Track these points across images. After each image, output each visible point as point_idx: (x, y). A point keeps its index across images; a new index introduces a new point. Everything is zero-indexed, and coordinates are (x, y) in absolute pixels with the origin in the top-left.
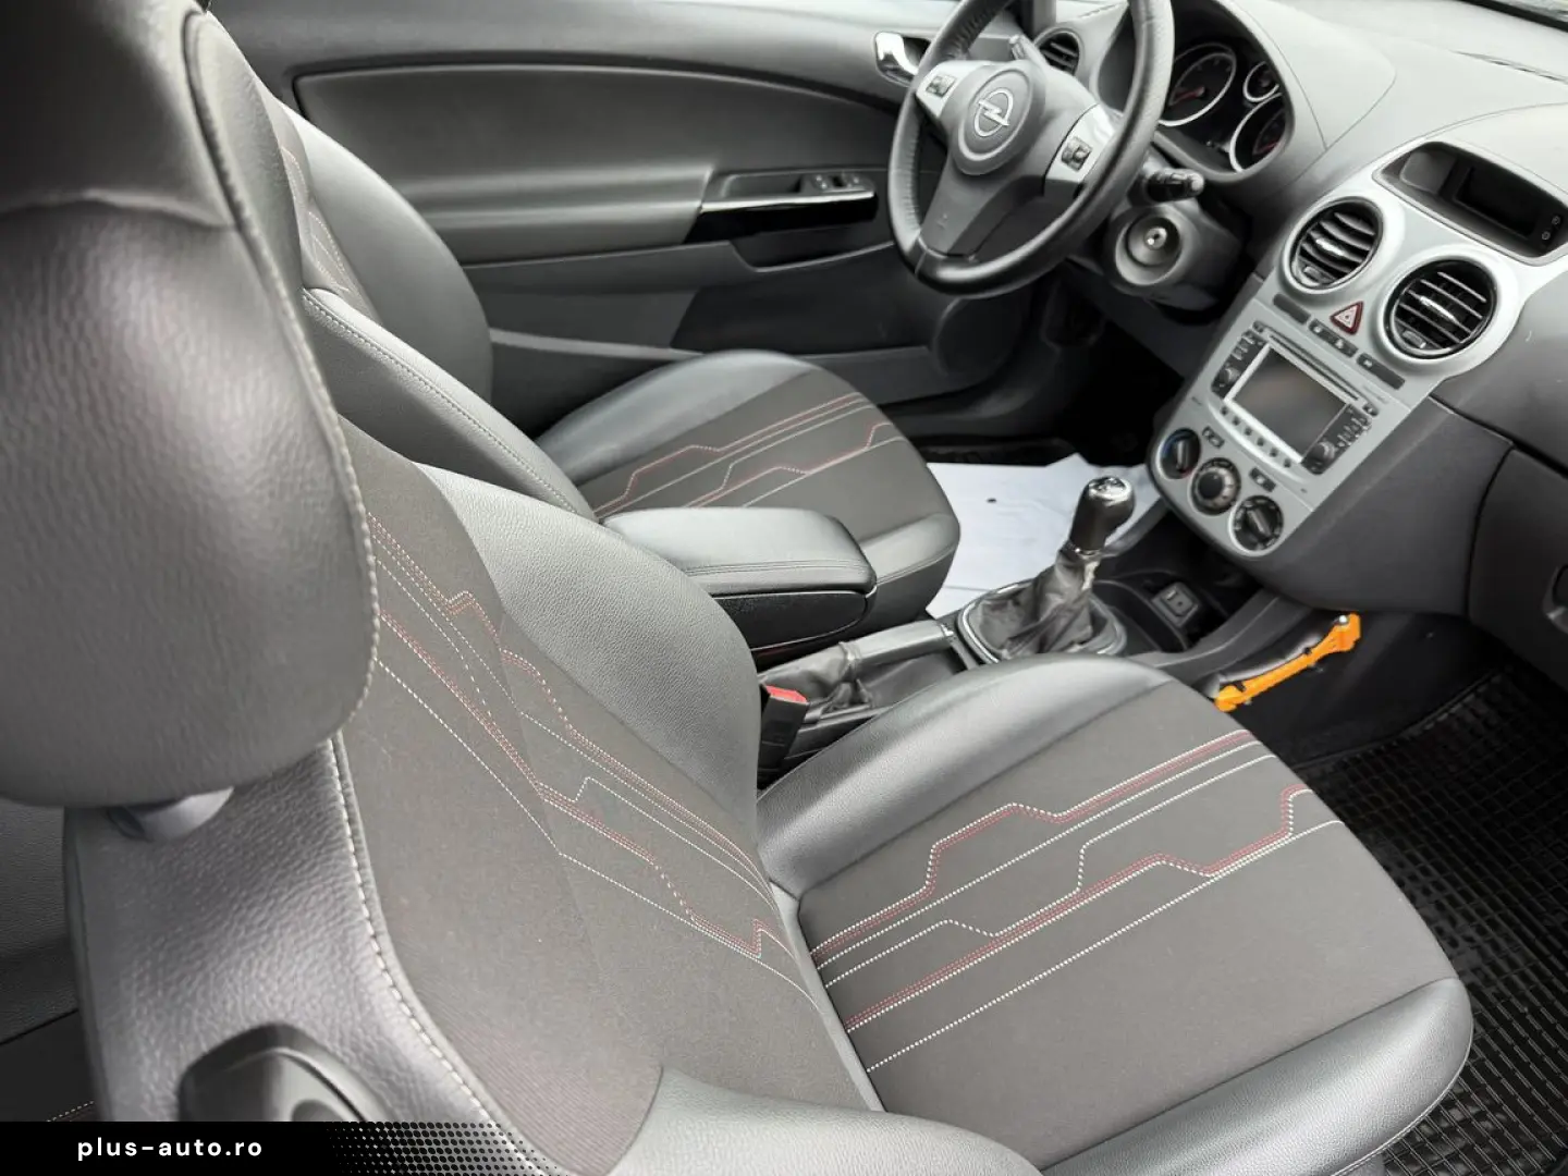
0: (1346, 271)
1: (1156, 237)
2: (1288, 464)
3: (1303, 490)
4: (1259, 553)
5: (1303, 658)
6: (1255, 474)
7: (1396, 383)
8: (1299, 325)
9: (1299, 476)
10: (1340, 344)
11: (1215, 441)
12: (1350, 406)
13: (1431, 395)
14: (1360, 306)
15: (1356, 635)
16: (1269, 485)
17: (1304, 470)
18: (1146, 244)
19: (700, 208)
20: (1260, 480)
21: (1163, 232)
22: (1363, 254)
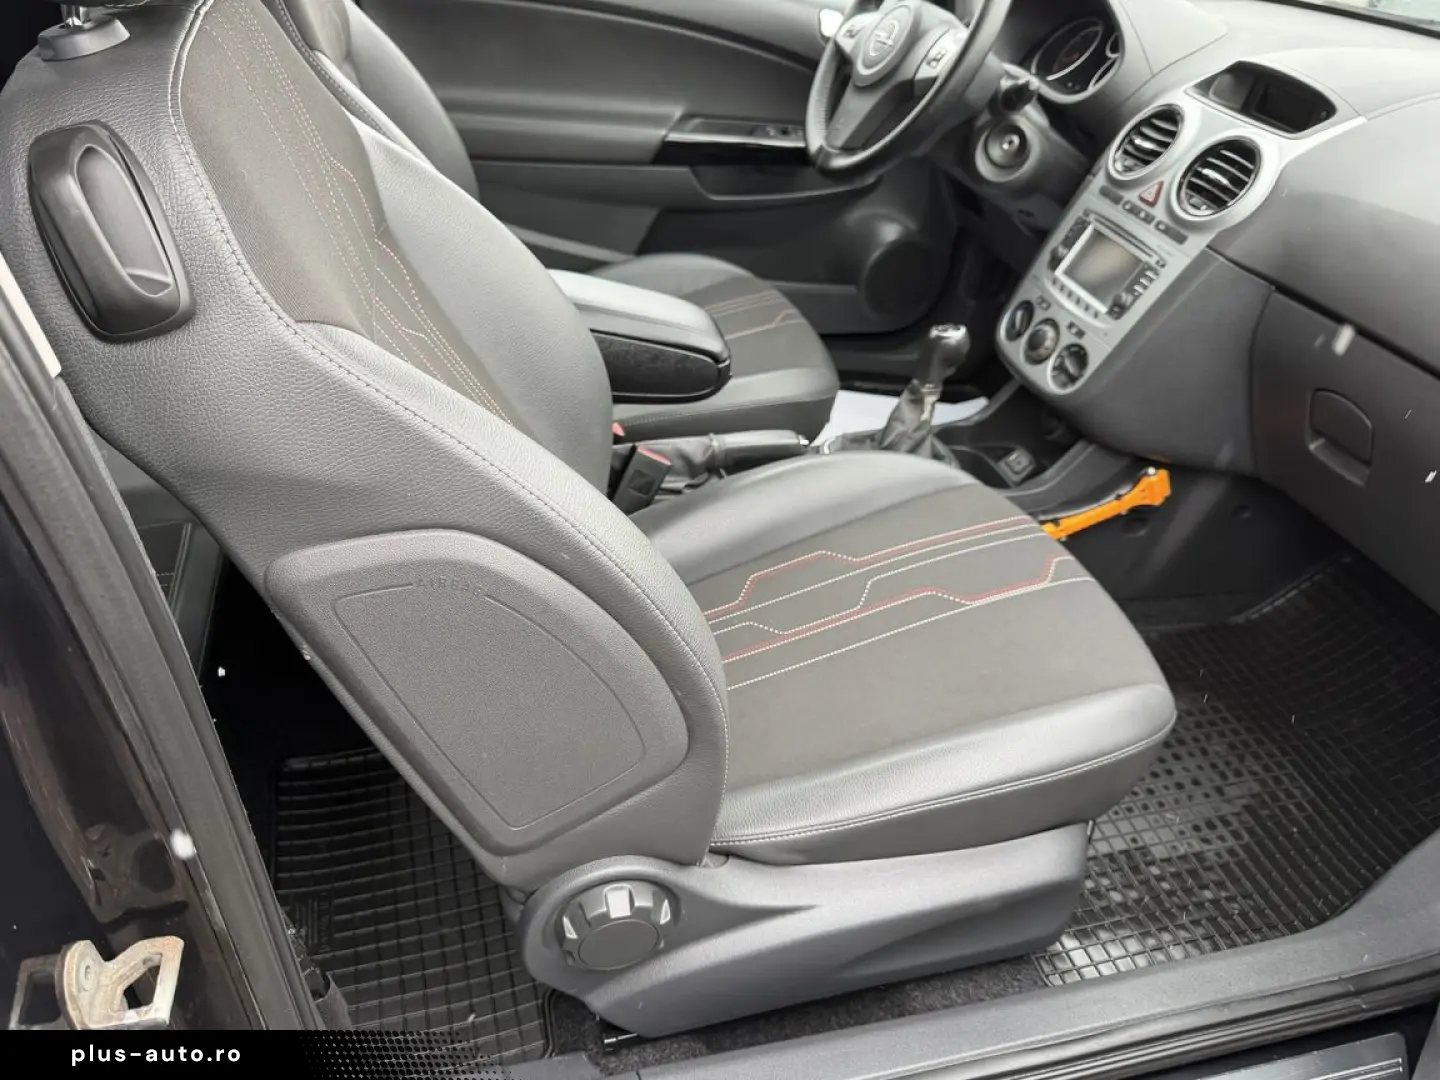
0: (1151, 159)
1: (1011, 142)
2: (1096, 315)
3: (1106, 334)
4: (1070, 390)
5: (1115, 503)
6: (1071, 326)
7: (1180, 239)
8: (1115, 206)
9: (1104, 324)
10: (1142, 215)
11: (1044, 305)
12: (1147, 263)
13: (1208, 246)
14: (1161, 184)
15: (1167, 492)
16: (1080, 334)
17: (1109, 319)
18: (1002, 148)
19: (666, 136)
20: (1074, 330)
21: (1016, 140)
22: (1166, 145)
